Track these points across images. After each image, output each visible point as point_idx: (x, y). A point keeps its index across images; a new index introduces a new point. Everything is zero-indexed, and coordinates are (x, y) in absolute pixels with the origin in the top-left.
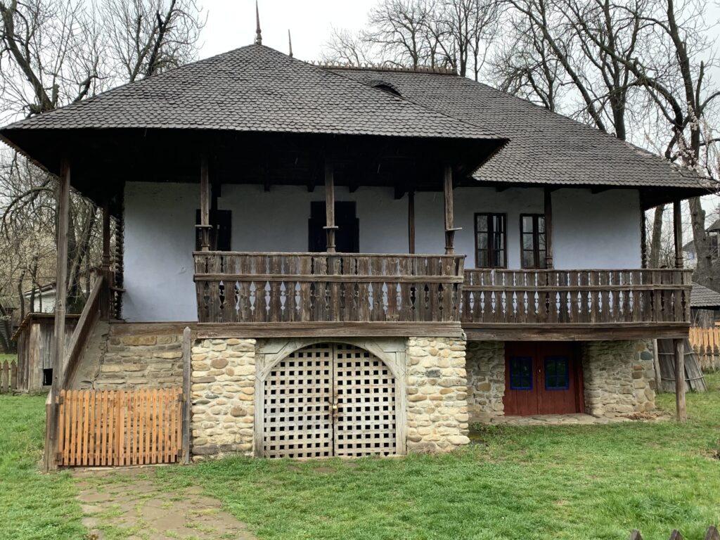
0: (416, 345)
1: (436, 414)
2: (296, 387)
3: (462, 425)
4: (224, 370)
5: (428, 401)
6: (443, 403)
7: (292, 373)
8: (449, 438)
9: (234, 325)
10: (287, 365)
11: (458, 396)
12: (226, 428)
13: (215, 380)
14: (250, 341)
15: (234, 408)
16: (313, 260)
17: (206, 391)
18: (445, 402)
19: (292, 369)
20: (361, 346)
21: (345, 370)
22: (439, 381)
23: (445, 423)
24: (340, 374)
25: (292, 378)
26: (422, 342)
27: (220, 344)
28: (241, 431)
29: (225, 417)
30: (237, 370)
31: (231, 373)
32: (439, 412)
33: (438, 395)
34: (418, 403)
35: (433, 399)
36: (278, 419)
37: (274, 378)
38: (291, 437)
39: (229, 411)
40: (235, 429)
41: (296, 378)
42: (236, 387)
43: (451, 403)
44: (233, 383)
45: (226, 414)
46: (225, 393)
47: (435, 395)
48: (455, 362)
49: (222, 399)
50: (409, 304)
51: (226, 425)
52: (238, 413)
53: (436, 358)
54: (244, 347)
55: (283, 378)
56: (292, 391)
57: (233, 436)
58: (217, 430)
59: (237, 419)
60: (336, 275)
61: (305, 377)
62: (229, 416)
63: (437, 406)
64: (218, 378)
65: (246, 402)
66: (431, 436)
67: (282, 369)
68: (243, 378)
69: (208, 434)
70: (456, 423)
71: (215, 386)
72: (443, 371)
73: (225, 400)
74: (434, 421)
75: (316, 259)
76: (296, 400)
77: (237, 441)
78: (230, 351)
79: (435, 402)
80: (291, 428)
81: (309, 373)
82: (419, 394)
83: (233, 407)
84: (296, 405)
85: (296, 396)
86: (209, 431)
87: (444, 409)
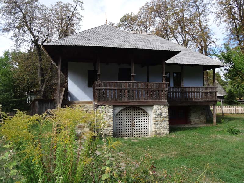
0: (155, 107)
1: (161, 125)
4: (105, 114)
6: (163, 122)
9: (107, 102)
10: (120, 112)
11: (167, 120)
12: (106, 130)
16: (128, 83)
24: (134, 115)
25: (122, 116)
28: (109, 130)
34: (156, 123)
44: (107, 117)
46: (105, 120)
47: (160, 120)
52: (109, 126)
53: (161, 110)
54: (110, 107)
55: (119, 116)
56: (122, 120)
65: (111, 123)
66: (160, 131)
68: (110, 116)
70: (166, 127)
72: (163, 114)
77: (109, 133)
78: (106, 109)
80: (122, 130)
81: (126, 115)
83: (107, 124)
84: (123, 123)
87: (163, 124)
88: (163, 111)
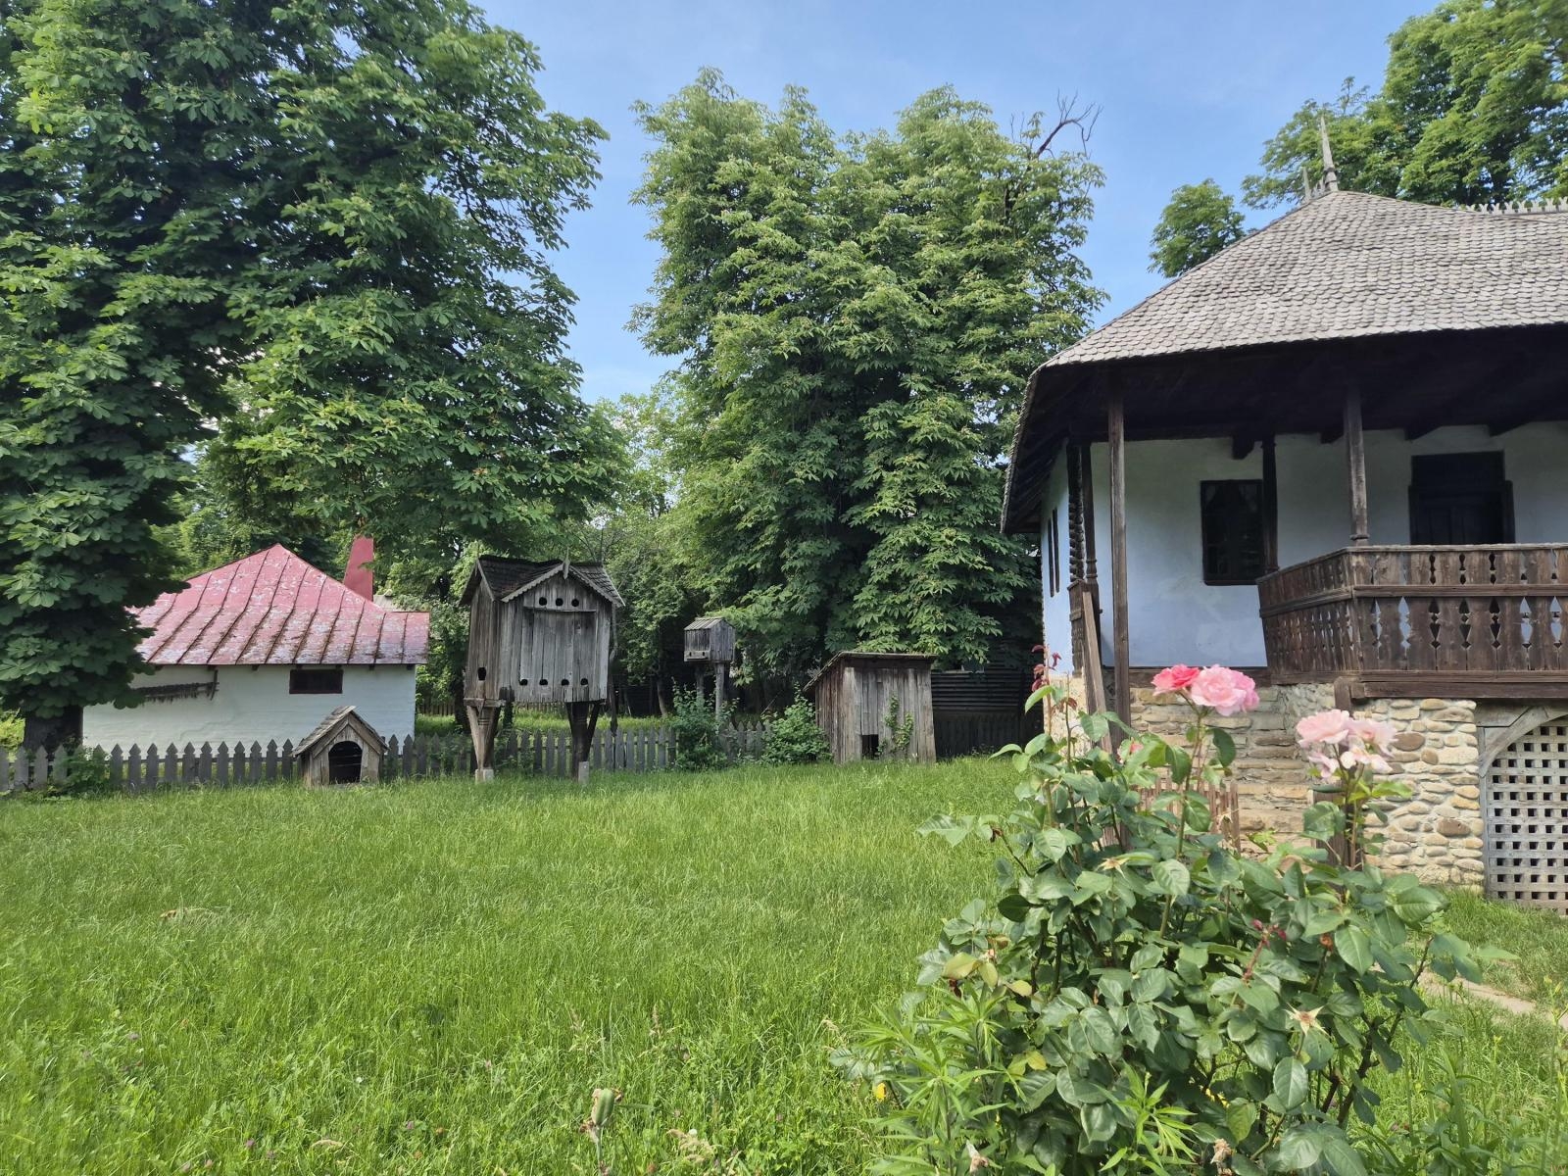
2: (1538, 788)
4: (1417, 754)
7: (1528, 763)
9: (1433, 675)
10: (1520, 748)
12: (1432, 856)
13: (1403, 772)
14: (1464, 703)
15: (1445, 821)
19: (1529, 756)
25: (1529, 772)
27: (1407, 707)
28: (1459, 862)
29: (1427, 837)
30: (1444, 755)
31: (1432, 760)
37: (1496, 771)
38: (1534, 878)
39: (1435, 826)
40: (1449, 859)
41: (1538, 772)
44: (1437, 777)
45: (1429, 831)
46: (1424, 795)
49: (1416, 805)
51: (1430, 850)
52: (1454, 831)
54: (1455, 714)
55: (1513, 771)
56: (1530, 796)
57: (1446, 871)
58: (1415, 857)
59: (1453, 840)
61: (1554, 772)
62: (1436, 836)
64: (1407, 767)
65: (1466, 813)
67: (1511, 756)
68: (1457, 769)
69: (1399, 863)
73: (1425, 806)
76: (1540, 812)
77: (1457, 880)
78: (1428, 721)
80: (1534, 862)
83: (1441, 819)
84: (1541, 821)
85: (1539, 805)
86: (1399, 859)
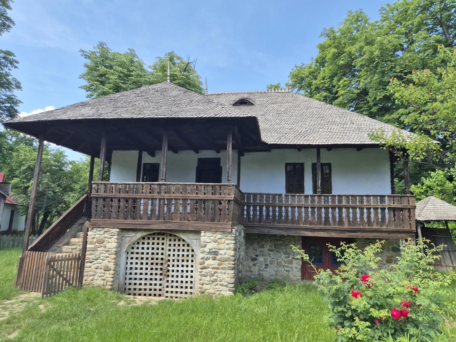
0: (204, 236)
1: (215, 277)
2: (145, 256)
3: (230, 285)
4: (102, 245)
5: (210, 270)
6: (219, 271)
7: (143, 248)
8: (222, 292)
9: (108, 221)
10: (141, 243)
11: (229, 267)
12: (100, 277)
13: (97, 250)
14: (116, 229)
16: (151, 186)
17: (92, 256)
18: (220, 271)
19: (143, 246)
20: (177, 235)
21: (172, 248)
22: (218, 257)
23: (219, 283)
24: (170, 250)
25: (143, 251)
26: (208, 234)
27: (101, 231)
28: (107, 279)
29: (100, 271)
30: (108, 246)
31: (105, 247)
32: (217, 276)
33: (216, 266)
34: (204, 270)
35: (213, 268)
36: (133, 273)
37: (132, 251)
38: (140, 284)
39: (102, 267)
40: (104, 278)
41: (145, 251)
42: (107, 255)
43: (224, 271)
44: (105, 252)
45: (100, 269)
46: (101, 258)
47: (214, 266)
48: (228, 246)
49: (100, 261)
50: (202, 212)
51: (100, 275)
52: (107, 269)
53: (216, 244)
54: (112, 233)
55: (137, 251)
56: (142, 258)
57: (102, 282)
58: (96, 278)
59: (106, 272)
60: (162, 195)
61: (150, 251)
62: (102, 270)
63: (215, 273)
64: (98, 249)
65: (111, 263)
66: (212, 291)
67: (138, 246)
68: (110, 250)
69: (91, 279)
70: (226, 284)
71: (97, 253)
72: (220, 252)
74: (213, 282)
75: (152, 186)
76: (144, 263)
77: (105, 284)
78: (106, 235)
79: (214, 270)
80: (141, 279)
81: (153, 249)
82: (205, 265)
83: (104, 265)
84: (144, 266)
85: (144, 261)
86: (91, 278)
87: (219, 275)
88: (222, 246)
